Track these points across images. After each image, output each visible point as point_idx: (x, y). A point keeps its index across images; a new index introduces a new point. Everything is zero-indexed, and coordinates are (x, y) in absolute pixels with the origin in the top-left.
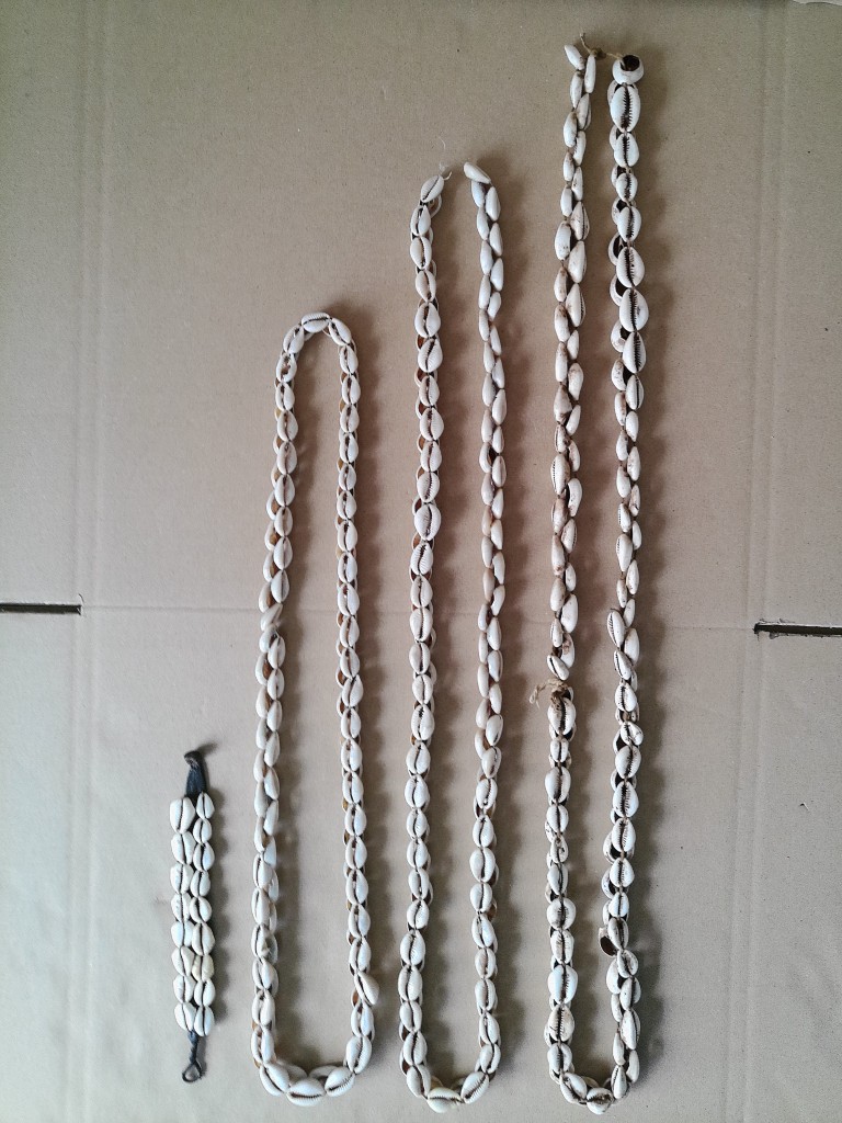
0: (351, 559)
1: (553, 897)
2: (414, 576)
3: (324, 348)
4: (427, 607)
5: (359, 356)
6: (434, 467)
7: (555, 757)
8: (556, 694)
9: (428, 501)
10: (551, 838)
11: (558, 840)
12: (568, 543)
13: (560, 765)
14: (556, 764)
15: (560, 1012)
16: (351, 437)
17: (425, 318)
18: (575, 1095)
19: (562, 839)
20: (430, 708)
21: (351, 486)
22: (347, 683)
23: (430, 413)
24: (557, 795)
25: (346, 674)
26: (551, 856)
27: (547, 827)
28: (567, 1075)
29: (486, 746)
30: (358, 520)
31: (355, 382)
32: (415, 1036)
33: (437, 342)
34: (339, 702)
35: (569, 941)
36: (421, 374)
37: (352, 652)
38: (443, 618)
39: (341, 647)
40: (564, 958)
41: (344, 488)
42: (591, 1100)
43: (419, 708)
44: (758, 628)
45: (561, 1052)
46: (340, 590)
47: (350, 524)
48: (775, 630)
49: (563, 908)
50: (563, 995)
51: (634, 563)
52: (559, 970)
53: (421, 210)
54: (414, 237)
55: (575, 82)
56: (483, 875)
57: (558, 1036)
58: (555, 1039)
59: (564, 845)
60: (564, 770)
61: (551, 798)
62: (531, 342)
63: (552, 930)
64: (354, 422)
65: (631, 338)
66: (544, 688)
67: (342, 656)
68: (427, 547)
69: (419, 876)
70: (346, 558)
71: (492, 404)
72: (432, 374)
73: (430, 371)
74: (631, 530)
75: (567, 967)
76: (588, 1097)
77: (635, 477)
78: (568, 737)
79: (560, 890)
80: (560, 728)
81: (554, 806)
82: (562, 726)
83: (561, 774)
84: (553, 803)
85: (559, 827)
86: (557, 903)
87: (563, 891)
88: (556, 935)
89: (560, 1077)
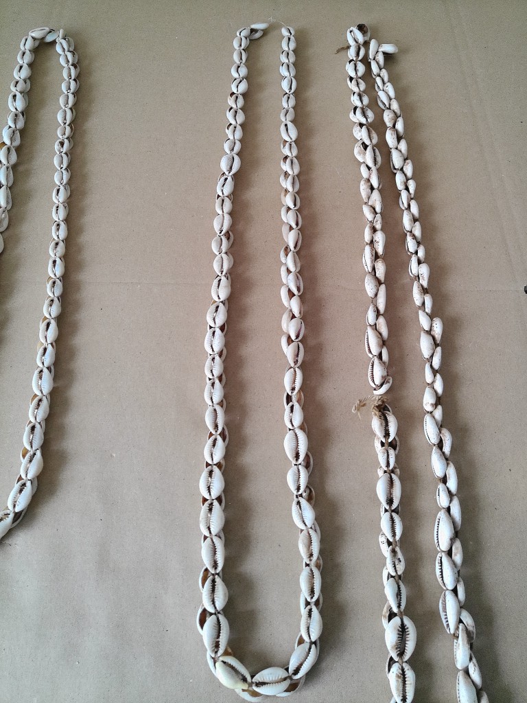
8: (378, 407)
10: (386, 551)
11: (394, 552)
13: (390, 472)
14: (385, 472)
19: (398, 549)
24: (390, 501)
26: (389, 569)
27: (382, 539)
49: (403, 626)
59: (400, 555)
60: (392, 475)
61: (385, 505)
66: (364, 405)
78: (393, 445)
79: (399, 606)
80: (385, 436)
81: (388, 514)
82: (387, 435)
83: (391, 482)
84: (386, 511)
85: (394, 535)
86: (397, 620)
87: (403, 607)
88: (396, 667)
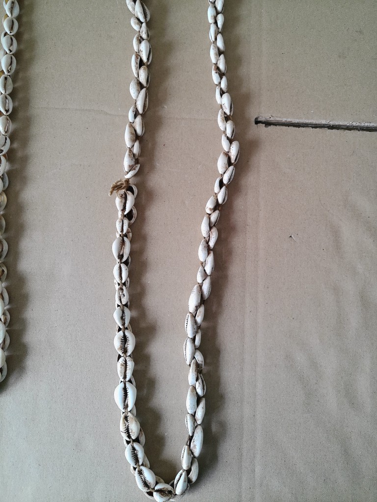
7: (119, 230)
13: (123, 236)
14: (120, 235)
15: (126, 418)
18: (146, 484)
19: (123, 288)
24: (121, 257)
26: (117, 300)
27: (115, 281)
28: (142, 468)
42: (157, 491)
45: (134, 448)
57: (129, 436)
58: (127, 439)
59: (125, 293)
60: (125, 238)
61: (116, 257)
63: (119, 357)
75: (127, 383)
76: (155, 489)
80: (122, 210)
81: (118, 265)
82: (124, 208)
83: (123, 242)
84: (118, 262)
85: (121, 279)
87: (127, 324)
88: (121, 360)
89: (137, 469)
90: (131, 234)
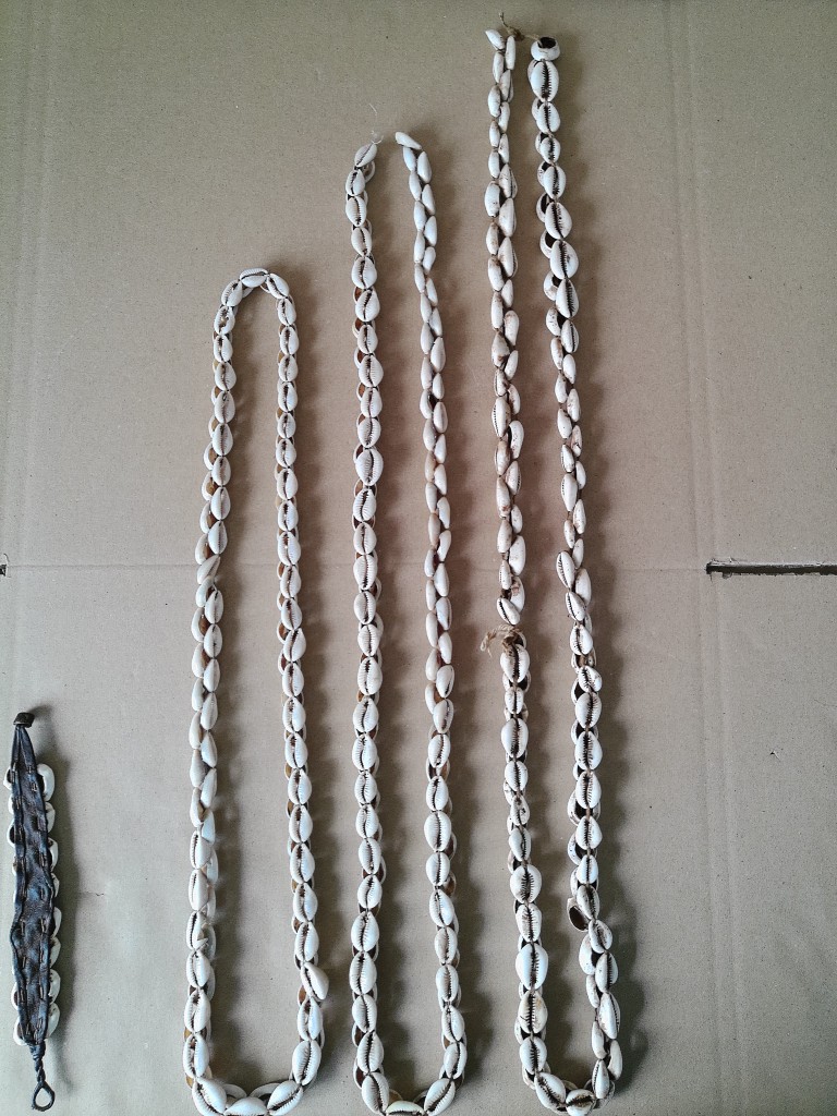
0: (292, 507)
1: (516, 864)
2: (357, 523)
3: (262, 304)
4: (371, 554)
5: (297, 309)
6: (374, 413)
7: (510, 710)
8: (508, 640)
9: (369, 446)
10: (510, 799)
11: (518, 800)
12: (512, 484)
13: (517, 717)
14: (512, 716)
15: (530, 1000)
16: (290, 386)
17: (361, 273)
18: (553, 1098)
19: (522, 798)
20: (377, 660)
21: (290, 434)
22: (289, 637)
23: (369, 360)
24: (515, 749)
25: (288, 626)
26: (512, 819)
27: (506, 788)
28: (542, 1075)
29: (437, 699)
30: (297, 467)
31: (293, 334)
32: (370, 1039)
33: (374, 293)
34: (280, 657)
35: (536, 915)
36: (359, 324)
37: (294, 604)
38: (389, 568)
39: (282, 598)
40: (531, 936)
41: (283, 436)
42: (571, 1104)
43: (365, 661)
44: (710, 569)
45: (534, 1046)
46: (280, 539)
47: (290, 471)
48: (727, 571)
49: (527, 875)
50: (533, 980)
51: (580, 502)
52: (528, 948)
53: (355, 174)
54: (349, 197)
55: (497, 58)
56: (439, 843)
57: (530, 1028)
58: (527, 1031)
59: (524, 805)
60: (519, 720)
61: (509, 754)
62: (467, 294)
63: (518, 904)
64: (292, 371)
65: (562, 285)
66: (494, 636)
67: (283, 609)
68: (370, 492)
69: (369, 846)
70: (286, 507)
71: (430, 351)
72: (370, 323)
73: (367, 320)
74: (575, 470)
75: (536, 945)
76: (568, 1101)
77: (575, 417)
78: (523, 685)
79: (523, 856)
80: (514, 676)
81: (512, 763)
82: (516, 673)
83: (517, 727)
84: (511, 759)
85: (518, 784)
86: (521, 870)
87: (527, 856)
88: (522, 909)
89: (536, 1079)
90: (526, 713)
